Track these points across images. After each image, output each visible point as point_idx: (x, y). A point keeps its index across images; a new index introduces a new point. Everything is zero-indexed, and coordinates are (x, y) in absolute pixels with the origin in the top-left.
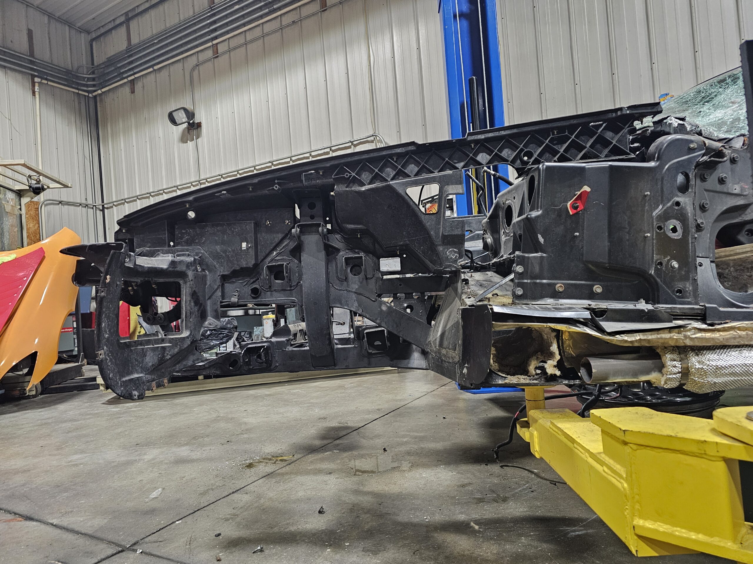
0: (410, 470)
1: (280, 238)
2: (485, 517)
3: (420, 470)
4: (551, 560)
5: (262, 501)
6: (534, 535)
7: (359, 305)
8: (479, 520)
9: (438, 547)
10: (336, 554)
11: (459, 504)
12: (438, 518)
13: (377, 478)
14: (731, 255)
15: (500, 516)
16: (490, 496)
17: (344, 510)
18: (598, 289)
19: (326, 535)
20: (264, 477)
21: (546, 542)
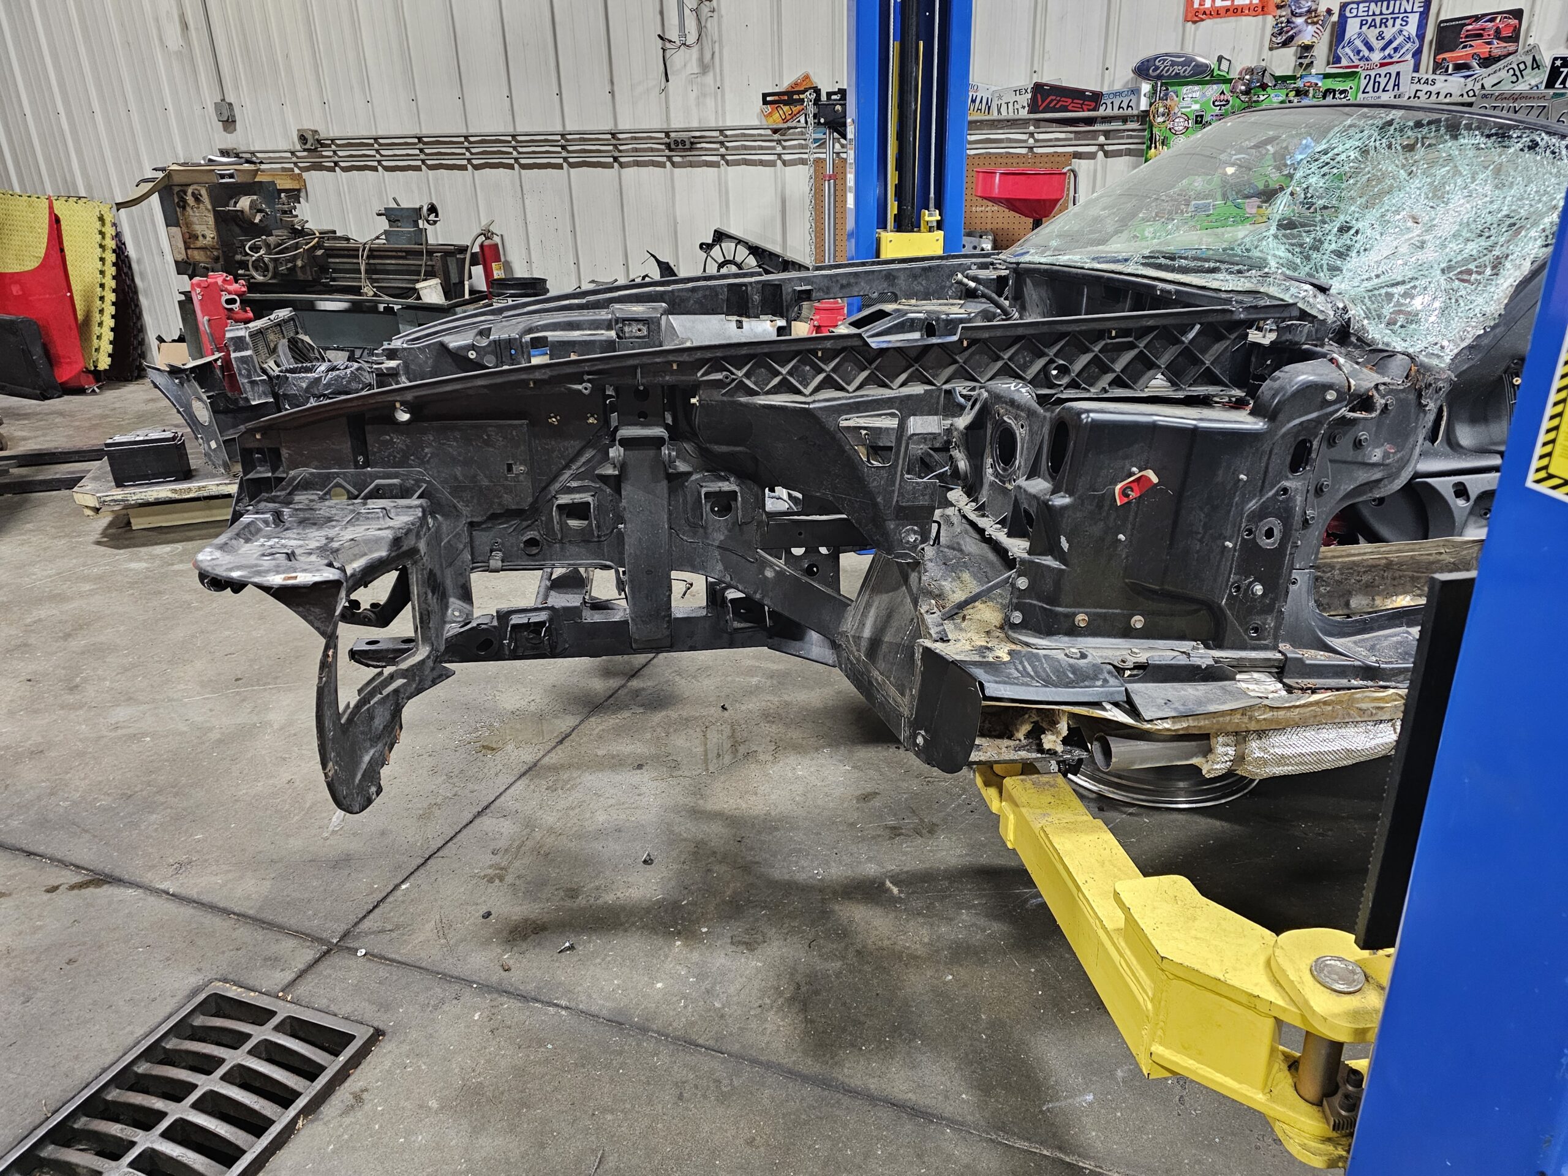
0: (775, 760)
1: (577, 448)
2: (905, 869)
3: (792, 759)
4: (1005, 953)
5: (537, 835)
6: (980, 904)
7: (726, 569)
8: (898, 874)
9: (843, 934)
10: (691, 951)
11: (864, 839)
12: (837, 871)
13: (722, 778)
14: (1341, 557)
15: (928, 865)
16: (911, 821)
17: (683, 857)
18: (1138, 622)
19: (666, 911)
20: (524, 774)
21: (997, 918)
